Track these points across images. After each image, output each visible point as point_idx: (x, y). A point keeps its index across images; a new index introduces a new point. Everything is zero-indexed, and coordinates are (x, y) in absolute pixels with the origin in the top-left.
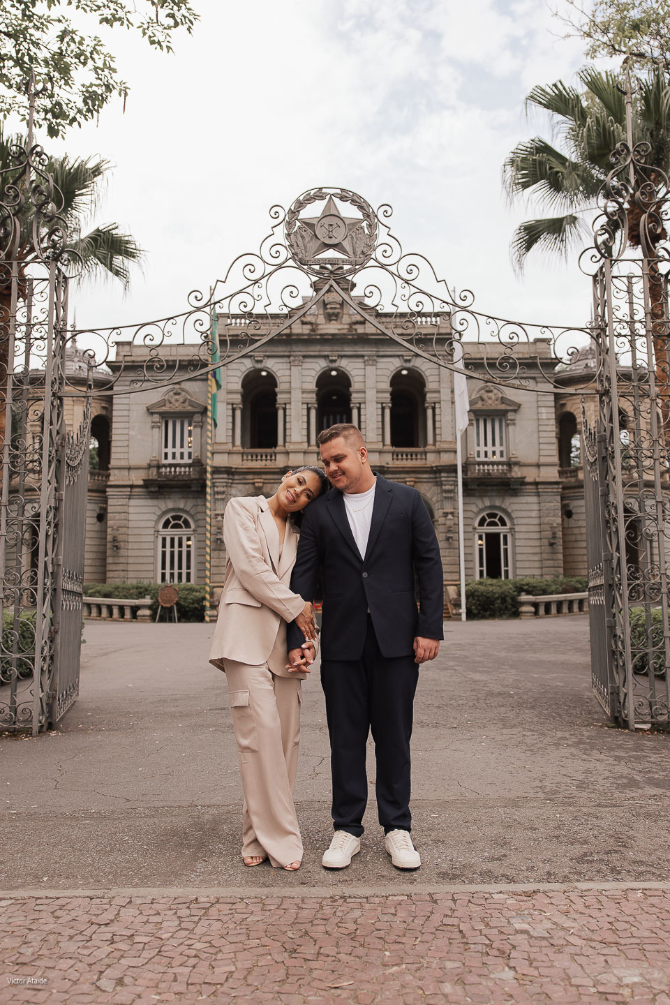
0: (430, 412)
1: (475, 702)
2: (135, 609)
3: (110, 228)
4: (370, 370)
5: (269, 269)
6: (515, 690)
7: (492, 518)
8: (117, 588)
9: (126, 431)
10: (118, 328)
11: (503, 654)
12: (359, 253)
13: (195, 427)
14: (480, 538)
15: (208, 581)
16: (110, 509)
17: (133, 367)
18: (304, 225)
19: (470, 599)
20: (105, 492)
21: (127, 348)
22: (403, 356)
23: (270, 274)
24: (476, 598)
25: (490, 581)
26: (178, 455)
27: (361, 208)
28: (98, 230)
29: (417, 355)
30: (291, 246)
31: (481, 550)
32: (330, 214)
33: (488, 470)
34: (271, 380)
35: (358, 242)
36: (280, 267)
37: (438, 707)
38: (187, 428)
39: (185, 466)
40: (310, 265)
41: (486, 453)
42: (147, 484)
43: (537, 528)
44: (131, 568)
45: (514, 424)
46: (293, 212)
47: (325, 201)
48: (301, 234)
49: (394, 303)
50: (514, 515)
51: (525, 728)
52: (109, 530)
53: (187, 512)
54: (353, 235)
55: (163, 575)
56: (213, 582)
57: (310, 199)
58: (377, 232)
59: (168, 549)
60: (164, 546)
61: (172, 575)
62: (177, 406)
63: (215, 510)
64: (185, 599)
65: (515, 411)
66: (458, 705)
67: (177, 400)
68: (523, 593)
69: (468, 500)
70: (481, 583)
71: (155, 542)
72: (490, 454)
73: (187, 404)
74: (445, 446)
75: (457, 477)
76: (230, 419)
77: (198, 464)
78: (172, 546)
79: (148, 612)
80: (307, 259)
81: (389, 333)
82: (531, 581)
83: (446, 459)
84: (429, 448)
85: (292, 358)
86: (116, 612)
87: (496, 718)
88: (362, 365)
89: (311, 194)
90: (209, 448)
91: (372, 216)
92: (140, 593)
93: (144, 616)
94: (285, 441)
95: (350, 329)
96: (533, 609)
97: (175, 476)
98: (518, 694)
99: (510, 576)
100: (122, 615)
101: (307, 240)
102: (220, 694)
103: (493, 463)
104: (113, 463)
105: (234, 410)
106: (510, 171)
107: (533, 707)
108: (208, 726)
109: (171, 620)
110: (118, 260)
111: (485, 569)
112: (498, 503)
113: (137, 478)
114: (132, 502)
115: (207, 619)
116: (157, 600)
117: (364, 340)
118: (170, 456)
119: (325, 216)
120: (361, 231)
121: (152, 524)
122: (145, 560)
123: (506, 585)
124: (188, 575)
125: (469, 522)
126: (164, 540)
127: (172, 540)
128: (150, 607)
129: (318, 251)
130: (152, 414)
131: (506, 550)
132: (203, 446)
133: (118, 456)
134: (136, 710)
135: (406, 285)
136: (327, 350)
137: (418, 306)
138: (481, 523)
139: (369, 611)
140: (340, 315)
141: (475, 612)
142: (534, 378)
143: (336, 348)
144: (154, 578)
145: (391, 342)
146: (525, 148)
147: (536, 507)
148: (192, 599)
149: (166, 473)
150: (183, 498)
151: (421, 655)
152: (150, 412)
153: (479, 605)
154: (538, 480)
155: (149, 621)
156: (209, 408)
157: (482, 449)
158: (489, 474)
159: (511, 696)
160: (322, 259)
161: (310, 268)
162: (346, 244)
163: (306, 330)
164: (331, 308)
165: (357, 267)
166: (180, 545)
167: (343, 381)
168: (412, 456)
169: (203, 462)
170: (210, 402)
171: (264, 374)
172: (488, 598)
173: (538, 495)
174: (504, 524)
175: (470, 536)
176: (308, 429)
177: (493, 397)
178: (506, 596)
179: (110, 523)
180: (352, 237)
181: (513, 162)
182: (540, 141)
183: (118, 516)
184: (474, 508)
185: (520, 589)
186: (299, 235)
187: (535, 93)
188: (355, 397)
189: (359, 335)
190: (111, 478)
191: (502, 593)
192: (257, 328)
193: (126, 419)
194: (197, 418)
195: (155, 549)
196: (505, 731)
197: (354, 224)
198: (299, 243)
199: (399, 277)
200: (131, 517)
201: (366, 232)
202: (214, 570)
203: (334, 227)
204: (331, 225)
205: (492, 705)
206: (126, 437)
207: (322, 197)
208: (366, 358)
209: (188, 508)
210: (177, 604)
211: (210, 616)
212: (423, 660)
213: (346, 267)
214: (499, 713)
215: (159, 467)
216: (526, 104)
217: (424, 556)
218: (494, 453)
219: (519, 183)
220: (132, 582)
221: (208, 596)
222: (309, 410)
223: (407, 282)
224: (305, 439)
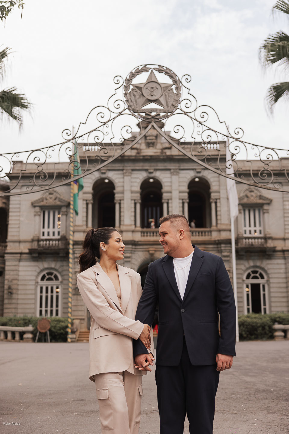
0: (213, 205)
1: (248, 397)
2: (22, 334)
3: (11, 90)
4: (175, 178)
5: (114, 115)
6: (275, 388)
7: (255, 274)
8: (10, 320)
9: (18, 218)
10: (17, 153)
11: (265, 364)
12: (170, 105)
13: (62, 215)
14: (247, 287)
15: (70, 315)
16: (7, 268)
17: (27, 177)
18: (135, 88)
19: (242, 327)
20: (3, 257)
21: (19, 165)
22: (195, 169)
23: (114, 118)
24: (245, 326)
25: (254, 315)
26: (51, 233)
27: (171, 77)
28: (3, 91)
29: (206, 169)
30: (127, 101)
31: (248, 295)
32: (152, 81)
33: (252, 242)
34: (111, 185)
35: (169, 98)
36: (120, 114)
37: (224, 399)
38: (57, 216)
39: (56, 240)
40: (139, 113)
41: (250, 231)
42: (31, 252)
43: (284, 280)
44: (19, 306)
45: (268, 213)
46: (128, 80)
47: (149, 73)
48: (133, 94)
49: (193, 136)
50: (269, 272)
51: (282, 414)
52: (6, 282)
53: (56, 270)
54: (167, 94)
55: (41, 311)
56: (74, 316)
57: (139, 72)
58: (181, 92)
59: (44, 294)
60: (41, 292)
61: (46, 311)
62: (51, 202)
63: (75, 269)
64: (55, 327)
65: (269, 204)
66: (237, 398)
67: (51, 198)
68: (276, 324)
69: (239, 262)
70: (248, 317)
71: (36, 290)
72: (253, 232)
73: (57, 201)
74: (223, 227)
75: (231, 247)
76: (85, 210)
77: (64, 239)
78: (47, 292)
79: (30, 336)
80: (137, 109)
81: (189, 155)
82: (282, 315)
83: (224, 235)
84: (214, 228)
85: (124, 171)
86: (9, 335)
87: (263, 407)
88: (169, 175)
89: (140, 69)
90: (72, 229)
91: (178, 82)
92: (26, 323)
93: (28, 338)
94: (120, 224)
95: (162, 152)
96: (282, 334)
97: (49, 247)
98: (276, 391)
99: (268, 312)
100: (13, 337)
101: (137, 97)
102: (80, 390)
103: (255, 238)
104: (9, 238)
105: (87, 204)
106: (264, 52)
107: (287, 399)
108: (73, 412)
109: (45, 341)
110: (16, 110)
111: (250, 307)
112: (258, 263)
113: (24, 248)
114: (22, 264)
115: (69, 340)
116: (37, 328)
117: (171, 159)
118: (46, 234)
119: (149, 82)
120: (171, 91)
121: (34, 278)
122: (29, 302)
123: (265, 317)
124: (57, 311)
125: (240, 276)
126: (41, 288)
127: (47, 288)
128: (32, 332)
129: (144, 104)
130: (35, 207)
131: (264, 295)
132: (67, 227)
133: (13, 234)
134: (25, 401)
135: (200, 125)
136: (147, 166)
137: (208, 138)
138: (248, 277)
139: (184, 335)
140: (155, 144)
141: (245, 335)
142: (280, 183)
143: (153, 164)
144: (35, 313)
145: (190, 160)
146: (273, 38)
147: (283, 266)
148: (59, 327)
149: (43, 244)
150: (54, 261)
151: (220, 365)
152: (33, 205)
153: (248, 331)
154: (284, 248)
155: (31, 341)
156: (72, 203)
157: (248, 229)
158: (252, 245)
159: (272, 392)
160: (147, 109)
161: (139, 115)
162: (162, 100)
163: (133, 153)
164: (150, 139)
165: (169, 114)
166: (52, 292)
167: (158, 185)
168: (202, 233)
169: (67, 237)
170: (72, 199)
171: (107, 181)
172: (253, 326)
173: (285, 258)
174: (262, 277)
175: (240, 285)
176: (135, 216)
177: (254, 195)
178: (265, 325)
179: (7, 277)
180: (166, 95)
181: (265, 46)
182: (283, 33)
183: (12, 273)
184: (243, 267)
185: (275, 320)
186: (132, 94)
187: (279, 4)
188: (165, 196)
189: (167, 156)
190: (8, 248)
191: (263, 323)
192: (106, 153)
193: (18, 210)
194: (64, 209)
195: (35, 294)
196: (269, 416)
197: (167, 87)
198: (132, 99)
199: (196, 120)
200: (20, 273)
201: (175, 92)
202: (74, 308)
203: (154, 89)
204: (152, 88)
205: (260, 398)
206: (18, 222)
207: (146, 70)
208: (172, 171)
209: (57, 267)
210: (50, 330)
211: (71, 338)
212: (222, 369)
213: (162, 114)
214: (264, 404)
215: (39, 241)
216: (273, 10)
217: (224, 300)
218: (255, 231)
219: (269, 60)
220: (20, 316)
221: (70, 325)
222: (135, 204)
223: (200, 123)
224: (133, 223)
